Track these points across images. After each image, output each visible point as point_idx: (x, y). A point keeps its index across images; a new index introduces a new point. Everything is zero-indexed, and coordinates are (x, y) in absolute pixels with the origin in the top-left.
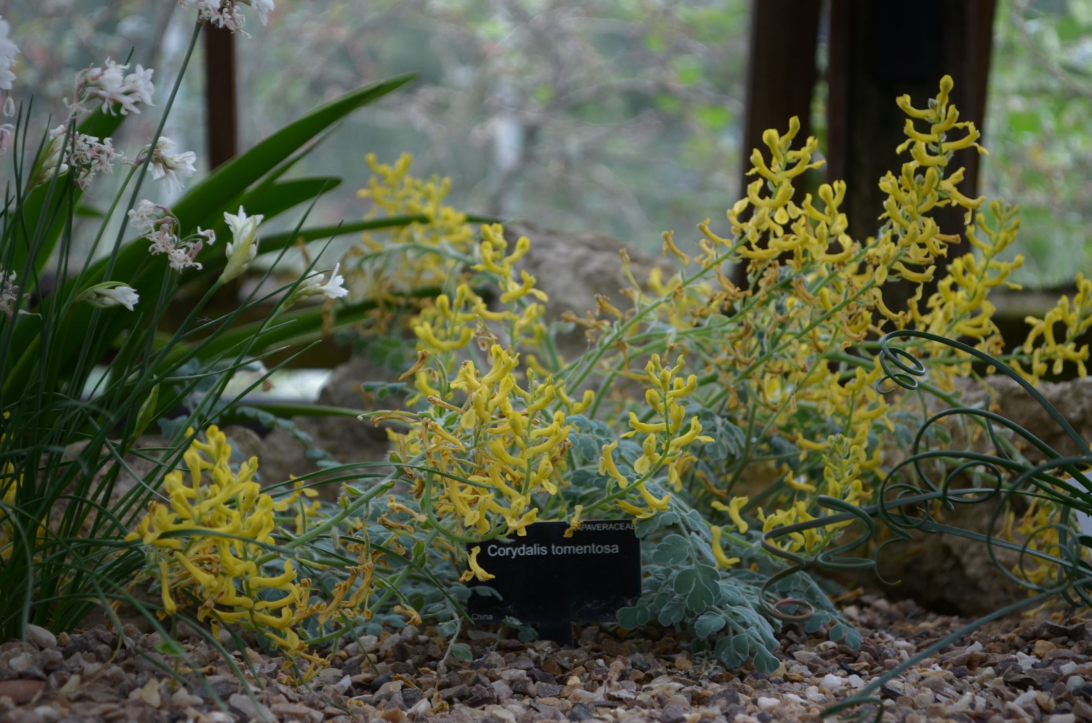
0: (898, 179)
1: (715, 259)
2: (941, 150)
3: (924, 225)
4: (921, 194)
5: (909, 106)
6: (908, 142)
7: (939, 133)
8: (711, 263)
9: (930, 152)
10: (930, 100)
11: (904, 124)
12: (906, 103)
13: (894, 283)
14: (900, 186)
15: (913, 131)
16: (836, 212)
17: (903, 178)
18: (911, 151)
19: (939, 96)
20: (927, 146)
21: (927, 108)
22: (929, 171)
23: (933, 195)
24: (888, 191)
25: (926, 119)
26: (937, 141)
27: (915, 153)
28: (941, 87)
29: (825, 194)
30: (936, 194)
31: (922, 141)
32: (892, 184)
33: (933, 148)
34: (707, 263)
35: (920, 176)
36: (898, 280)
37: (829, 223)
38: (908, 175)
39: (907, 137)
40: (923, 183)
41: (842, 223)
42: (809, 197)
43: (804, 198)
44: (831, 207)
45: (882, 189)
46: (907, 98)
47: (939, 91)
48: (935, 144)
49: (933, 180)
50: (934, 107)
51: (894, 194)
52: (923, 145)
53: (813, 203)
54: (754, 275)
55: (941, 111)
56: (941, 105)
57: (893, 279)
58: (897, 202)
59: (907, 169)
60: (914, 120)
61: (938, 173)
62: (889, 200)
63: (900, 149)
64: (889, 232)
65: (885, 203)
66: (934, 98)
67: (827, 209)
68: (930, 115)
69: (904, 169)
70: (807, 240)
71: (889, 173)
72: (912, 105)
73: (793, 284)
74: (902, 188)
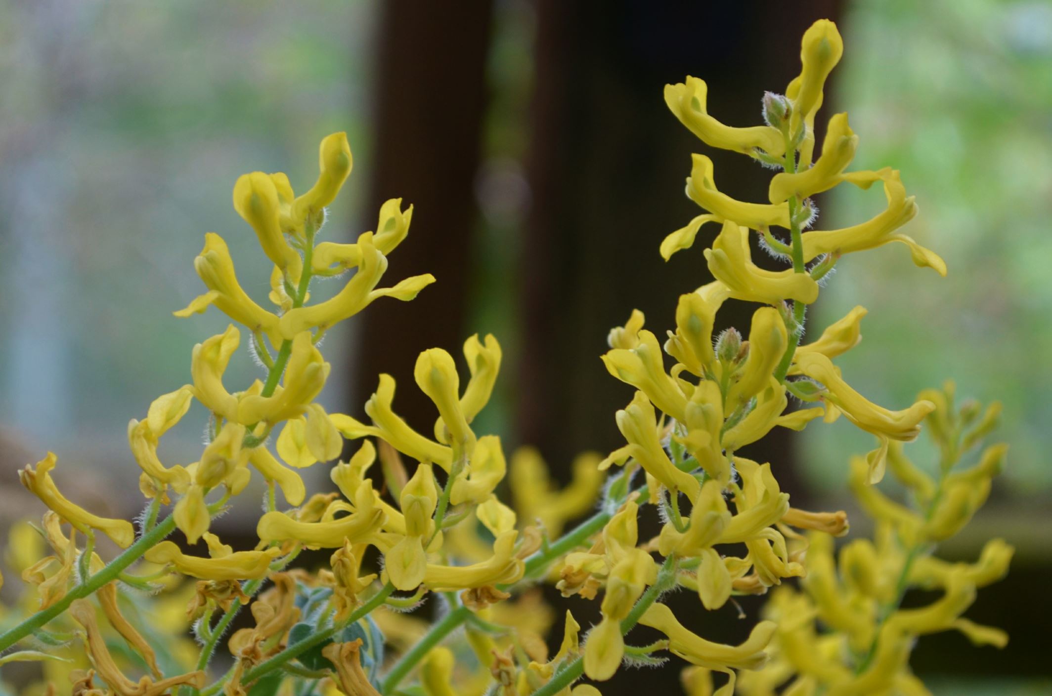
0: (662, 339)
1: (79, 581)
2: (798, 253)
3: (740, 482)
4: (737, 390)
5: (702, 113)
6: (697, 222)
7: (794, 198)
8: (66, 592)
9: (762, 259)
10: (769, 96)
11: (687, 168)
12: (695, 102)
13: (646, 670)
14: (669, 362)
15: (712, 190)
16: (469, 433)
17: (677, 339)
18: (707, 253)
19: (797, 84)
20: (753, 237)
21: (761, 122)
22: (761, 319)
23: (770, 393)
24: (630, 380)
25: (755, 155)
26: (786, 224)
27: (717, 257)
28: (803, 57)
29: (435, 380)
30: (781, 388)
31: (740, 223)
32: (641, 354)
33: (772, 246)
34: (52, 593)
35: (730, 334)
36: (657, 662)
37: (448, 467)
38: (694, 332)
39: (697, 210)
40: (742, 356)
41: (489, 464)
42: (387, 384)
43: (372, 386)
44: (452, 421)
45: (613, 372)
46: (697, 88)
47: (796, 70)
48: (780, 233)
49: (775, 347)
50: (781, 118)
51: (650, 390)
52: (744, 232)
53: (398, 406)
54: (214, 622)
55: (801, 134)
56: (803, 114)
57: (643, 657)
58: (658, 413)
59: (693, 313)
60: (718, 155)
61: (790, 326)
62: (632, 406)
63: (669, 246)
64: (632, 501)
65: (620, 415)
66: (781, 91)
67: (440, 426)
68: (766, 144)
69: (681, 313)
70: (377, 517)
71: (638, 317)
72: (710, 111)
73: (332, 652)
74: (676, 369)
